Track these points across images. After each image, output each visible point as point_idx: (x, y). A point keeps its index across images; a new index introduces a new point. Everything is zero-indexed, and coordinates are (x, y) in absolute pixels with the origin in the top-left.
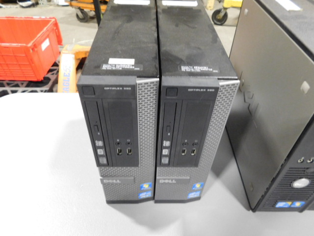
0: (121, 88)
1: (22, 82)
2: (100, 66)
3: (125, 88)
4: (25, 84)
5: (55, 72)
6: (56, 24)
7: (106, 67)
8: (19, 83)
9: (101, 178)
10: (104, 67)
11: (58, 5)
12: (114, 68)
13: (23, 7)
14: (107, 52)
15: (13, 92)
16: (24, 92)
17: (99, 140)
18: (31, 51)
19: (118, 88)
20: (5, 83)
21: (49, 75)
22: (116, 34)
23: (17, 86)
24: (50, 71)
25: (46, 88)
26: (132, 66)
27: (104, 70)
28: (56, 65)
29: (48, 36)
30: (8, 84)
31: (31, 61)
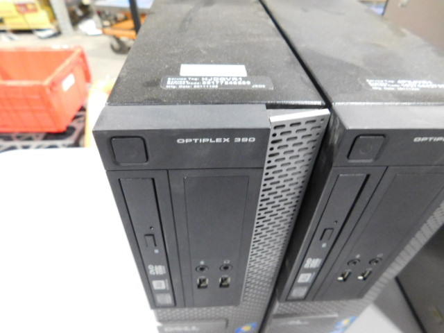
0: (227, 140)
1: (37, 134)
2: (159, 80)
3: (238, 140)
4: (42, 136)
5: (82, 119)
6: (82, 56)
7: (176, 82)
8: (33, 135)
9: (159, 324)
10: (171, 83)
11: (87, 35)
12: (197, 86)
13: (40, 38)
14: (172, 52)
15: (25, 147)
16: (38, 147)
17: (155, 263)
18: (48, 91)
19: (218, 140)
20: (13, 136)
21: (74, 124)
22: (187, 23)
23: (30, 139)
24: (76, 117)
25: (70, 141)
26: (244, 79)
27: (171, 91)
28: (83, 109)
29: (72, 71)
30: (19, 138)
31: (48, 105)
